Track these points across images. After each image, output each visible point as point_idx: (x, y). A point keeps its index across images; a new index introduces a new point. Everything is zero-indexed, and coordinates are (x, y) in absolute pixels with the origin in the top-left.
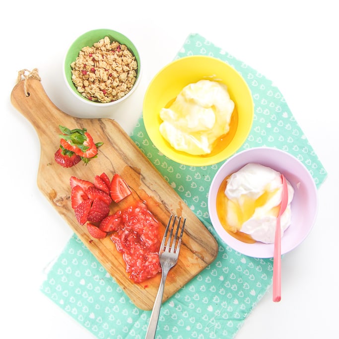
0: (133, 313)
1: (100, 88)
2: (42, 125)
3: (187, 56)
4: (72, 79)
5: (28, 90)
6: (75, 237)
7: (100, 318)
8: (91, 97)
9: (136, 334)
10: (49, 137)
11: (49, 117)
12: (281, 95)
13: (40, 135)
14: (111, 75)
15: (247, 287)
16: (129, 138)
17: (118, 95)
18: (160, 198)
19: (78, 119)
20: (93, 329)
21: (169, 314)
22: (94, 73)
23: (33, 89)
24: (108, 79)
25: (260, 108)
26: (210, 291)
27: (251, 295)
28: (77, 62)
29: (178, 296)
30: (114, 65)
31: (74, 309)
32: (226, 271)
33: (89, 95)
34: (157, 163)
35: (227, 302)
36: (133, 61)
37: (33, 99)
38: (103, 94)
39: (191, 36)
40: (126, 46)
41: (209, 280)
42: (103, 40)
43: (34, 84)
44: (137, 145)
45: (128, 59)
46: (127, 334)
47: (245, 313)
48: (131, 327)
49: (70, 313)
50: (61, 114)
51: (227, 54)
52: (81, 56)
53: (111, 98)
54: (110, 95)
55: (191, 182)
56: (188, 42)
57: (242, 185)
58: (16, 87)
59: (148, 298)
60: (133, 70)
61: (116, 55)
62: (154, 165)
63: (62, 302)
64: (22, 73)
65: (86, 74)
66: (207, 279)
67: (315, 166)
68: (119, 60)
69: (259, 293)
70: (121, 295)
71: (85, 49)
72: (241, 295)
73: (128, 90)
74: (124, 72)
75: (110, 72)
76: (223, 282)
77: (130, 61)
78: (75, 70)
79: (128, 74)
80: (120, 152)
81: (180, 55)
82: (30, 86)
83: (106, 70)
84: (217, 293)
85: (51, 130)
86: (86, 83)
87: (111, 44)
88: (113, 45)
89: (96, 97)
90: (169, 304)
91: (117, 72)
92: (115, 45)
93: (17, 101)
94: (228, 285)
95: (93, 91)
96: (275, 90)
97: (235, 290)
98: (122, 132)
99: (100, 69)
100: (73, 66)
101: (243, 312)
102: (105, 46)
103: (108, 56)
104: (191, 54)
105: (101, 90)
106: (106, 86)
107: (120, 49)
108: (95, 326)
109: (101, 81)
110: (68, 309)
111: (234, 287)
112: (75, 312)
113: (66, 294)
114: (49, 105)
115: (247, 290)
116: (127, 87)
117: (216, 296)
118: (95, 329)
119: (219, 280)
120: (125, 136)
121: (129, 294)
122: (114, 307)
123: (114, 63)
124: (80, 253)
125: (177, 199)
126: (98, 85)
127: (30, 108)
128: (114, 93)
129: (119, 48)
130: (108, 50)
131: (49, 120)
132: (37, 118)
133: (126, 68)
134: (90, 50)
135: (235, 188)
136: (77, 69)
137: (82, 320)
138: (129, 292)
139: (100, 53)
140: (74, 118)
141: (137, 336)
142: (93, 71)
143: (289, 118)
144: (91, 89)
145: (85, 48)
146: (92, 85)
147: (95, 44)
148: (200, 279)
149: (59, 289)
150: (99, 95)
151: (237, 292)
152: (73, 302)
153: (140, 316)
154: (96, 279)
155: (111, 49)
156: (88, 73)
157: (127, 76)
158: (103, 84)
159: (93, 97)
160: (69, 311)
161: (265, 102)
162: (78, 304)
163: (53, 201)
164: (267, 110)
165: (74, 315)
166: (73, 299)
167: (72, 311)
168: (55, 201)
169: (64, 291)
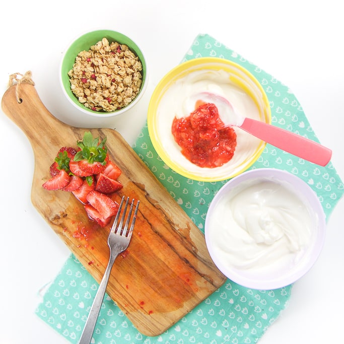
0: (137, 338)
1: (103, 96)
2: (36, 135)
3: (195, 58)
4: (71, 89)
5: (20, 96)
6: (73, 257)
8: (95, 107)
10: (44, 149)
11: (44, 126)
12: (298, 103)
13: (34, 146)
14: (114, 80)
15: (258, 310)
16: (132, 150)
17: (125, 101)
18: (166, 216)
19: (76, 129)
21: (175, 340)
22: (96, 80)
23: (26, 95)
24: (112, 84)
25: (274, 117)
26: (219, 314)
27: (263, 319)
28: (75, 69)
29: (185, 321)
30: (116, 69)
31: (73, 334)
32: (236, 293)
33: (92, 105)
34: (163, 177)
35: (237, 326)
36: (137, 62)
37: (26, 106)
38: (108, 103)
39: (200, 37)
40: (127, 46)
41: (218, 304)
42: (100, 42)
43: (27, 88)
44: (141, 158)
45: (131, 60)
47: (256, 338)
49: (68, 338)
50: (57, 123)
51: (239, 57)
52: (78, 62)
53: (117, 105)
54: (115, 102)
55: (199, 198)
56: (197, 43)
58: (7, 92)
59: (153, 324)
60: (138, 71)
61: (116, 57)
62: (159, 179)
63: (59, 326)
64: (14, 76)
65: (86, 82)
66: (216, 303)
67: (333, 181)
68: (121, 62)
69: (271, 318)
70: (123, 319)
71: (81, 54)
72: (252, 318)
73: (134, 94)
74: (128, 75)
75: (113, 77)
76: (233, 305)
77: (133, 62)
78: (74, 79)
79: (133, 76)
81: (188, 57)
82: (22, 91)
83: (108, 76)
84: (226, 317)
85: (46, 140)
86: (88, 92)
87: (110, 45)
88: (112, 46)
89: (101, 107)
90: (175, 329)
91: (121, 76)
92: (114, 46)
93: (8, 108)
94: (238, 308)
95: (97, 101)
96: (292, 97)
97: (245, 313)
98: (124, 144)
99: (101, 75)
100: (71, 75)
101: (254, 337)
102: (103, 49)
103: (109, 59)
104: (199, 57)
105: (105, 98)
106: (110, 92)
107: (121, 49)
109: (103, 88)
110: (66, 334)
111: (245, 311)
112: (73, 336)
113: (64, 318)
114: (43, 113)
115: (259, 313)
116: (133, 91)
117: (225, 320)
119: (229, 303)
120: (127, 148)
121: (131, 319)
122: (116, 331)
123: (116, 66)
124: (78, 274)
125: (184, 218)
126: (101, 93)
127: (23, 115)
128: (120, 100)
129: (119, 48)
130: (107, 53)
131: (44, 130)
132: (31, 127)
133: (130, 71)
134: (88, 54)
136: (75, 77)
138: (132, 318)
139: (99, 56)
140: (71, 127)
142: (94, 78)
143: (306, 128)
144: (94, 98)
145: (81, 52)
146: (95, 94)
147: (92, 48)
148: (208, 302)
149: (56, 312)
150: (104, 104)
151: (248, 316)
152: (71, 326)
153: (143, 342)
155: (110, 51)
156: (88, 81)
157: (132, 80)
158: (107, 91)
159: (97, 106)
160: (66, 335)
161: (280, 111)
162: (77, 329)
163: (48, 219)
164: (282, 119)
165: (73, 340)
166: (71, 323)
167: (70, 336)
168: (50, 219)
169: (61, 314)
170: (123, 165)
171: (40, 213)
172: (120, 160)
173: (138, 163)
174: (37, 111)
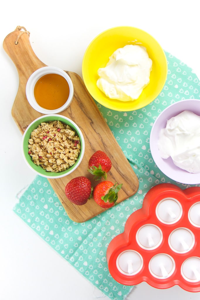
0: (83, 233)
2: (23, 68)
7: (57, 235)
9: (84, 249)
11: (29, 63)
13: (20, 76)
18: (102, 140)
20: (51, 243)
21: (110, 235)
25: (182, 89)
31: (38, 227)
37: (20, 47)
43: (23, 35)
46: (77, 248)
48: (80, 243)
49: (35, 230)
50: (39, 62)
57: (178, 127)
63: (29, 221)
80: (78, 99)
85: (29, 73)
93: (7, 46)
108: (54, 241)
110: (34, 226)
112: (39, 229)
113: (33, 215)
118: (53, 243)
122: (69, 227)
127: (17, 53)
131: (29, 65)
132: (20, 62)
135: (172, 128)
137: (44, 236)
141: (84, 250)
149: (28, 210)
152: (37, 221)
153: (88, 236)
154: (57, 205)
160: (34, 228)
161: (186, 85)
162: (41, 223)
163: (21, 127)
164: (187, 91)
165: (38, 231)
166: (38, 219)
167: (36, 228)
168: (22, 128)
169: (31, 212)
170: (79, 99)
171: (16, 122)
172: (77, 95)
173: (89, 99)
174: (27, 52)
